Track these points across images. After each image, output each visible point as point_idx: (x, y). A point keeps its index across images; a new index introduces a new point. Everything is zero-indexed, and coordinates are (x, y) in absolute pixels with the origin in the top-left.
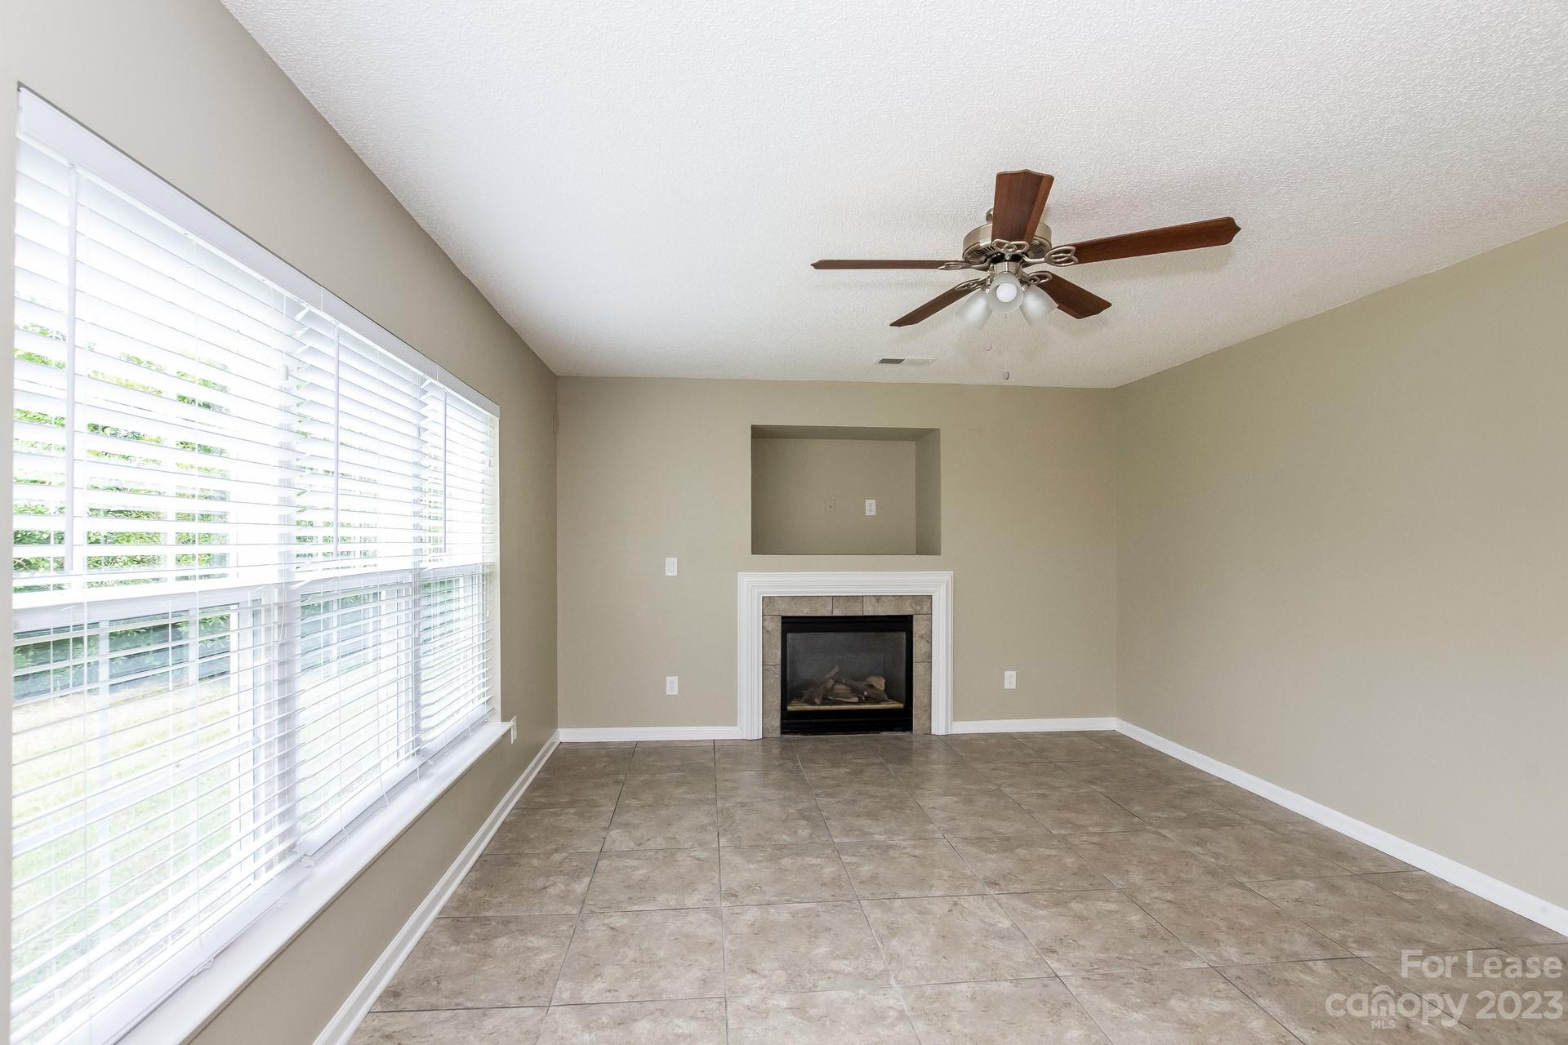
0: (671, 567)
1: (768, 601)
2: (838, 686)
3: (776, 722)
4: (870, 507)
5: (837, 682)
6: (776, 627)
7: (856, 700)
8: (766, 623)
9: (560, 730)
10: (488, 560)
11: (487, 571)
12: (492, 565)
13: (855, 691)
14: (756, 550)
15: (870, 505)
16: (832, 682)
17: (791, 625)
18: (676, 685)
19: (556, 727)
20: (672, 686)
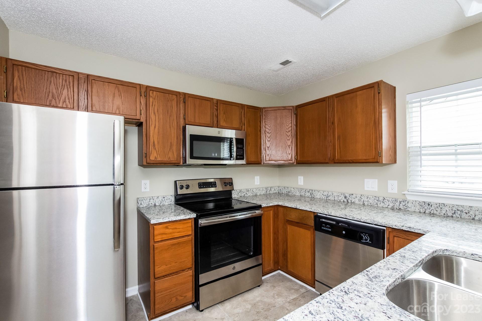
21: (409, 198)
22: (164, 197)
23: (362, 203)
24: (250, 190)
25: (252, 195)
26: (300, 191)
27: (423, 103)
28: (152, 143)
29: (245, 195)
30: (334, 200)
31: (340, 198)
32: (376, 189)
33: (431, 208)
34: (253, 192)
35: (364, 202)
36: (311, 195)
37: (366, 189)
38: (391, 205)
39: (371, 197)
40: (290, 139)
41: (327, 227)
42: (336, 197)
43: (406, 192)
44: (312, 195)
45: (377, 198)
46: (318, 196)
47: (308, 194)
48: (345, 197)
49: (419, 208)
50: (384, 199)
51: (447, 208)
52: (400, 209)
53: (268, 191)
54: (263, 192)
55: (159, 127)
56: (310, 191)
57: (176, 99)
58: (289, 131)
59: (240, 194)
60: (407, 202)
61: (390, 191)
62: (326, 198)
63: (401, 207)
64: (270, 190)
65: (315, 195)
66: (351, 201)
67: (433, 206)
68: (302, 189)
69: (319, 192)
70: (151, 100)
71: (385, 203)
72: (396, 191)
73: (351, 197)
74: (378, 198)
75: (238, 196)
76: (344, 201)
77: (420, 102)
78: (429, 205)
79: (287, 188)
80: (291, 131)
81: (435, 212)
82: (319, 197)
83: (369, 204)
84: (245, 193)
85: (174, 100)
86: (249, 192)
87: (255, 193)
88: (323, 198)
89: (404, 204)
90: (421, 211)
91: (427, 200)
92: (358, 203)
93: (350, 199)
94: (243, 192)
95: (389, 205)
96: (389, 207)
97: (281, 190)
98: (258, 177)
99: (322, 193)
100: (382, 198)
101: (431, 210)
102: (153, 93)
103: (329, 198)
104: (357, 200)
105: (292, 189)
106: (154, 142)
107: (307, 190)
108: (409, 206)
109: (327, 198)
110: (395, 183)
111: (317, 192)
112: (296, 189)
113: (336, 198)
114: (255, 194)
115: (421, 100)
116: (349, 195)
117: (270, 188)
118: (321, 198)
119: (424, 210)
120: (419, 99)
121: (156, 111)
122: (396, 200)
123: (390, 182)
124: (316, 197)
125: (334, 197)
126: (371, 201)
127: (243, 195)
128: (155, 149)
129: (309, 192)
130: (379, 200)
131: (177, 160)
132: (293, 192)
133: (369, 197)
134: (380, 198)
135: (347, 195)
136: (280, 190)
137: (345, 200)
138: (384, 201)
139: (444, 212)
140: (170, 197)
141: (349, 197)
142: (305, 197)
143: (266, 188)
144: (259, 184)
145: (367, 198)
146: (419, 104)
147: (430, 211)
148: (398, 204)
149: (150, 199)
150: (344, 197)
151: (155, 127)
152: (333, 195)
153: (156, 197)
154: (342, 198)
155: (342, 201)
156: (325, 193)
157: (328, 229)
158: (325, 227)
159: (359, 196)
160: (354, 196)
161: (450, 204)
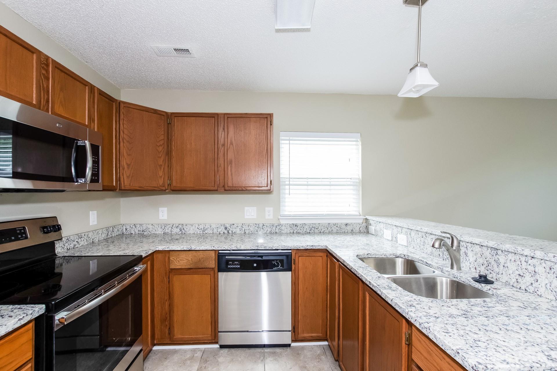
21: (282, 222)
23: (243, 232)
24: (83, 236)
25: (86, 243)
26: (163, 227)
27: (291, 142)
29: (75, 245)
30: (213, 233)
31: (219, 230)
32: (255, 217)
33: (298, 228)
34: (88, 239)
35: (245, 231)
36: (181, 231)
37: (246, 217)
38: (269, 230)
39: (252, 224)
40: (161, 157)
41: (235, 264)
42: (214, 229)
43: (280, 217)
44: (183, 231)
45: (257, 225)
46: (191, 230)
47: (176, 230)
48: (226, 228)
49: (290, 230)
50: (264, 225)
51: (307, 227)
52: (276, 233)
53: (110, 233)
54: (103, 236)
56: (180, 226)
58: (161, 145)
59: (66, 245)
60: (281, 225)
61: (267, 217)
62: (202, 232)
63: (277, 231)
64: (112, 231)
65: (187, 230)
66: (232, 231)
67: (298, 227)
68: (165, 225)
69: (192, 226)
71: (264, 229)
72: (271, 217)
73: (232, 227)
74: (259, 225)
75: (63, 250)
76: (224, 233)
77: (289, 140)
78: (296, 225)
79: (141, 225)
80: (163, 146)
81: (300, 231)
82: (192, 232)
83: (250, 232)
84: (75, 242)
86: (83, 239)
87: (92, 239)
88: (199, 232)
89: (279, 228)
90: (291, 232)
91: (295, 222)
92: (239, 233)
93: (231, 230)
94: (72, 241)
95: (267, 231)
96: (268, 232)
97: (128, 230)
98: (95, 212)
99: (197, 226)
100: (262, 225)
101: (297, 229)
103: (206, 232)
104: (239, 230)
105: (150, 227)
107: (174, 226)
108: (283, 229)
109: (204, 232)
110: (271, 209)
111: (189, 226)
112: (156, 226)
113: (215, 231)
114: (91, 242)
115: (289, 139)
116: (229, 226)
117: (113, 228)
118: (195, 233)
119: (293, 231)
120: (289, 138)
122: (273, 225)
123: (267, 209)
124: (188, 233)
125: (212, 230)
126: (252, 229)
127: (72, 246)
129: (177, 227)
130: (259, 227)
132: (150, 230)
133: (250, 225)
134: (260, 225)
135: (228, 226)
136: (126, 229)
137: (226, 232)
138: (263, 228)
139: (305, 230)
141: (229, 228)
142: (172, 235)
143: (107, 229)
144: (96, 223)
145: (248, 226)
146: (288, 142)
147: (296, 231)
148: (274, 228)
150: (224, 229)
152: (212, 227)
154: (222, 230)
155: (222, 232)
156: (201, 227)
157: (236, 266)
158: (233, 265)
159: (240, 225)
160: (235, 226)
161: (309, 223)
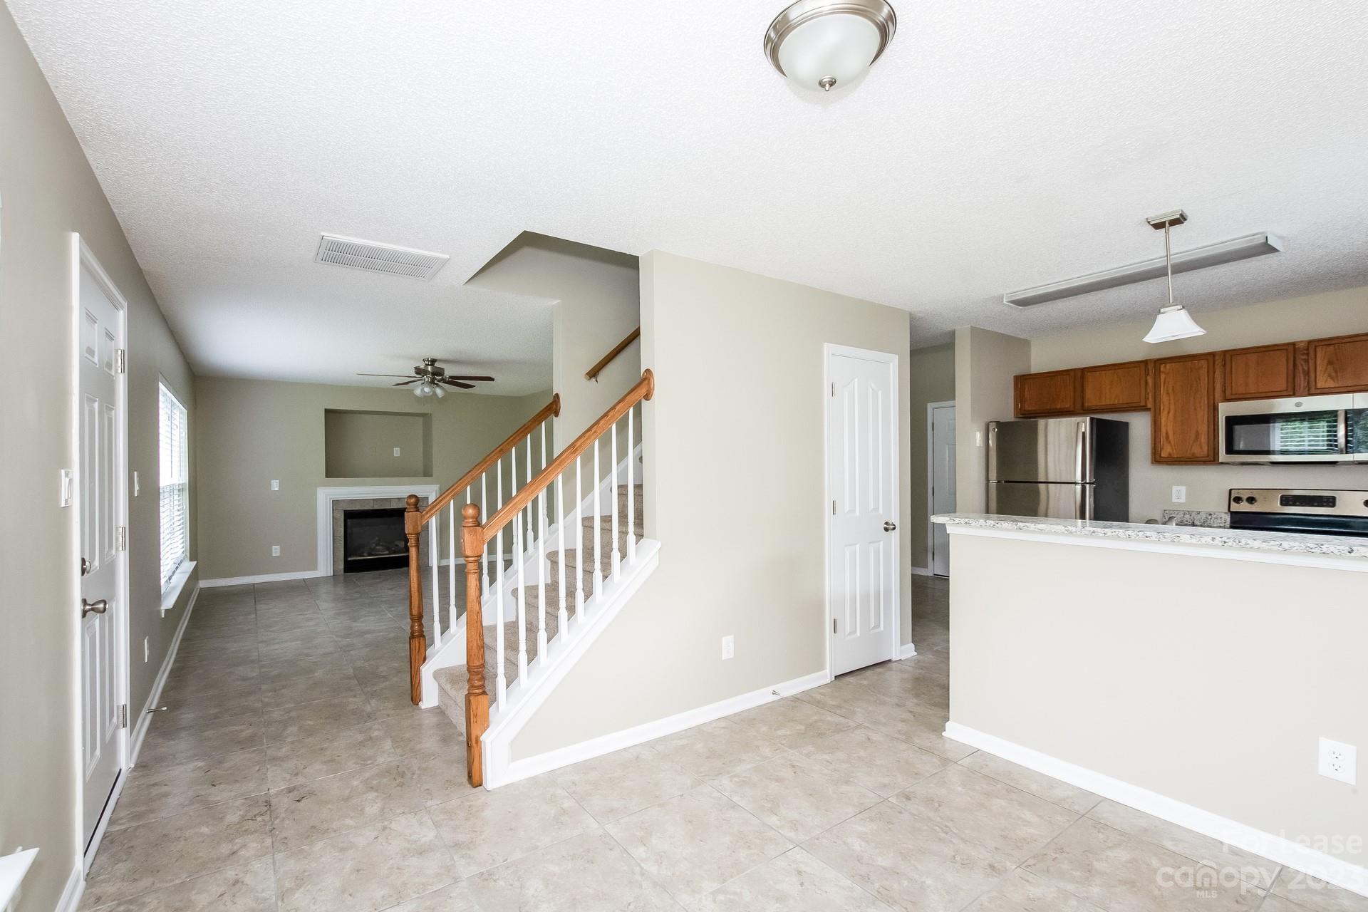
0: (275, 486)
1: (335, 503)
2: (378, 547)
3: (341, 566)
4: (397, 452)
5: (377, 545)
6: (341, 517)
7: (387, 552)
8: (335, 514)
9: (200, 582)
10: (181, 482)
11: (181, 487)
12: (185, 484)
13: (388, 549)
14: (328, 475)
15: (397, 451)
16: (374, 545)
17: (349, 515)
18: (278, 551)
19: (198, 580)
20: (276, 551)
22: (1210, 514)
28: (1164, 435)
55: (1175, 411)
57: (1205, 366)
70: (1163, 376)
85: (1202, 367)
102: (1165, 367)
106: (1167, 433)
121: (1170, 390)
128: (1170, 442)
131: (1208, 457)
140: (1223, 516)
149: (1184, 515)
151: (1169, 413)
153: (1194, 513)
